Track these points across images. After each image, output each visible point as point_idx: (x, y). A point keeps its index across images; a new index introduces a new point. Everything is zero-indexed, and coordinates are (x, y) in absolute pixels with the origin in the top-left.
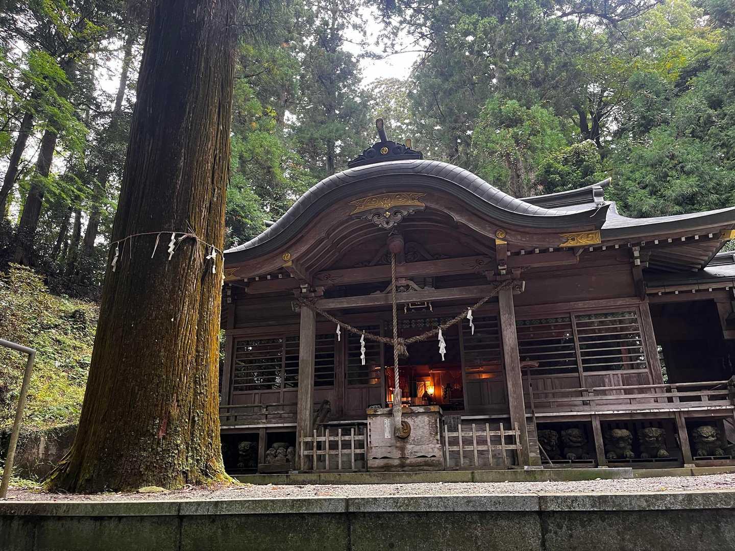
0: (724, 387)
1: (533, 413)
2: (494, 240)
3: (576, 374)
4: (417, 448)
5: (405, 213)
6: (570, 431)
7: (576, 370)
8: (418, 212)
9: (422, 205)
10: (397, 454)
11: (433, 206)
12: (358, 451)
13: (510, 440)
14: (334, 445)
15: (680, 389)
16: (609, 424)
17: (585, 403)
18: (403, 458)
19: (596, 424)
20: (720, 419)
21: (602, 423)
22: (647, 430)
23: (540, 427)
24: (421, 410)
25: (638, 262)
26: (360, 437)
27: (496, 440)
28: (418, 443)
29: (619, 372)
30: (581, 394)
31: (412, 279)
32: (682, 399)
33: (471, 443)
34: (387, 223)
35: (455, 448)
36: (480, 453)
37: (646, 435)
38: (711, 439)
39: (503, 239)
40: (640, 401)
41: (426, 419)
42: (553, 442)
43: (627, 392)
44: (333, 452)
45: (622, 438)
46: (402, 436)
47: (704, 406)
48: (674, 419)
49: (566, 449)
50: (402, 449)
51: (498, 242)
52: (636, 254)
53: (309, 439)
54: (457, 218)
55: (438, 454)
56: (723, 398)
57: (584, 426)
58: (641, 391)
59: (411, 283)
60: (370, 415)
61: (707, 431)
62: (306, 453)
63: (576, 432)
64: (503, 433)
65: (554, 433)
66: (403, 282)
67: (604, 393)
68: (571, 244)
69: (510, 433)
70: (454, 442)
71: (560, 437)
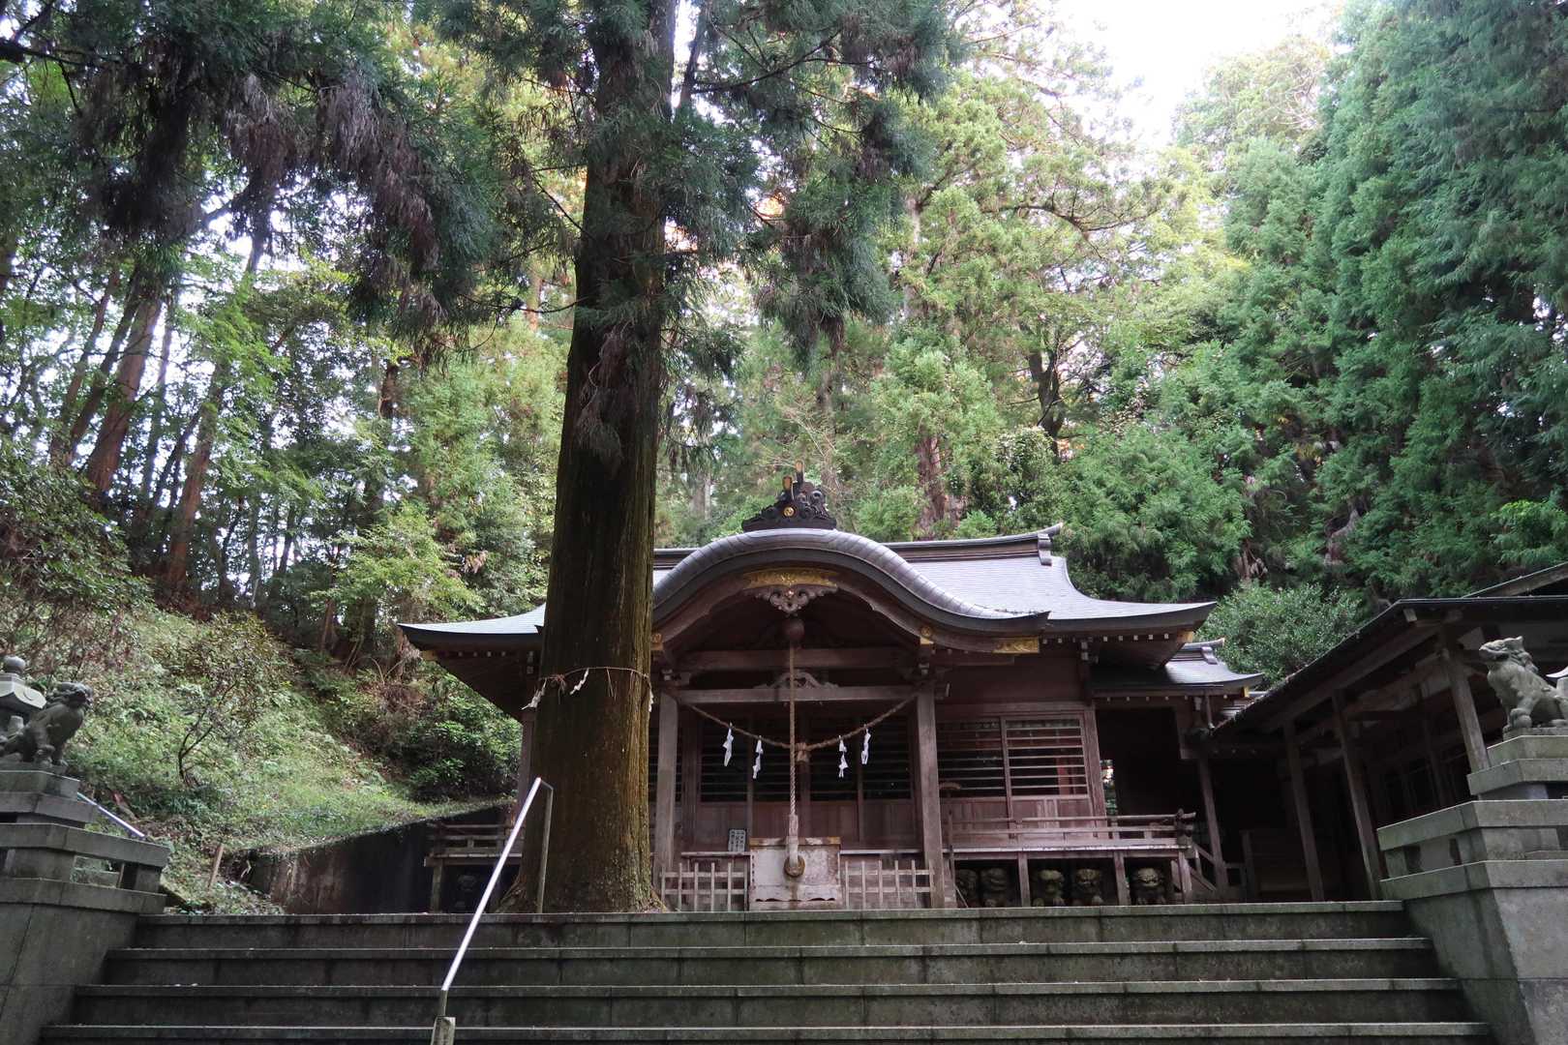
0: (1170, 822)
1: (951, 848)
2: (918, 639)
3: (1003, 798)
4: (811, 889)
5: (812, 595)
6: (991, 872)
7: (1003, 793)
8: (829, 595)
9: (831, 585)
10: (787, 896)
11: (847, 588)
12: (737, 892)
13: (923, 881)
14: (704, 884)
15: (1122, 823)
16: (1037, 864)
17: (1011, 836)
18: (794, 901)
19: (1023, 863)
20: (1168, 861)
21: (1030, 862)
22: (1081, 872)
23: (959, 865)
24: (818, 841)
25: (1085, 656)
26: (739, 875)
27: (906, 881)
28: (812, 882)
29: (1054, 797)
30: (1007, 825)
31: (809, 670)
32: (1124, 835)
33: (876, 884)
34: (790, 605)
35: (857, 890)
36: (886, 896)
37: (1079, 878)
38: (1152, 884)
39: (929, 638)
40: (1076, 836)
41: (824, 853)
42: (971, 886)
43: (1063, 824)
44: (703, 892)
45: (1052, 882)
46: (791, 874)
47: (1147, 844)
48: (1112, 860)
49: (986, 895)
50: (794, 889)
51: (924, 641)
52: (1084, 645)
53: (672, 875)
54: (875, 607)
55: (837, 896)
56: (1170, 835)
57: (1009, 866)
58: (1080, 823)
59: (809, 677)
60: (753, 847)
61: (1148, 874)
62: (668, 892)
63: (998, 872)
64: (914, 872)
65: (972, 873)
66: (800, 675)
67: (1035, 824)
68: (1006, 650)
69: (923, 872)
70: (855, 882)
71: (979, 880)
